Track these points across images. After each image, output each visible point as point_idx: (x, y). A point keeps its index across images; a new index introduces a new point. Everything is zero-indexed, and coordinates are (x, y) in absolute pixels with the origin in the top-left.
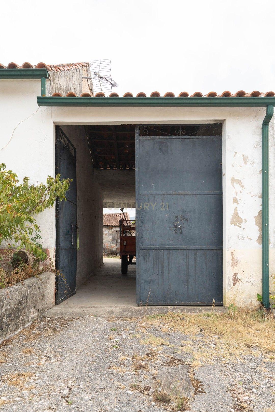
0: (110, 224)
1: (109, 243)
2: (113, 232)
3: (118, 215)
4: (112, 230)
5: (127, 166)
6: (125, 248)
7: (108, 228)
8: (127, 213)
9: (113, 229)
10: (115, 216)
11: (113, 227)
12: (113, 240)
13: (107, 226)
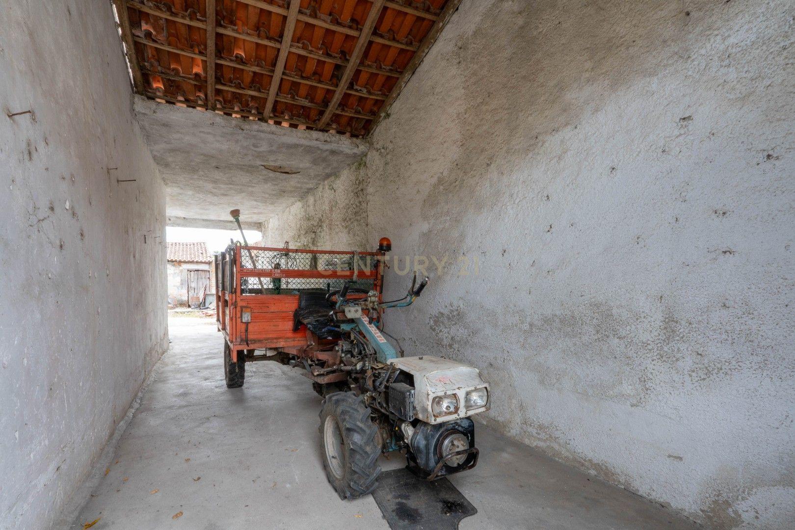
0: (176, 259)
1: (176, 288)
2: (181, 271)
3: (190, 245)
4: (181, 268)
5: (236, 109)
6: (247, 330)
7: (174, 265)
8: (204, 243)
9: (182, 265)
10: (185, 246)
11: (182, 263)
12: (182, 284)
13: (172, 261)
